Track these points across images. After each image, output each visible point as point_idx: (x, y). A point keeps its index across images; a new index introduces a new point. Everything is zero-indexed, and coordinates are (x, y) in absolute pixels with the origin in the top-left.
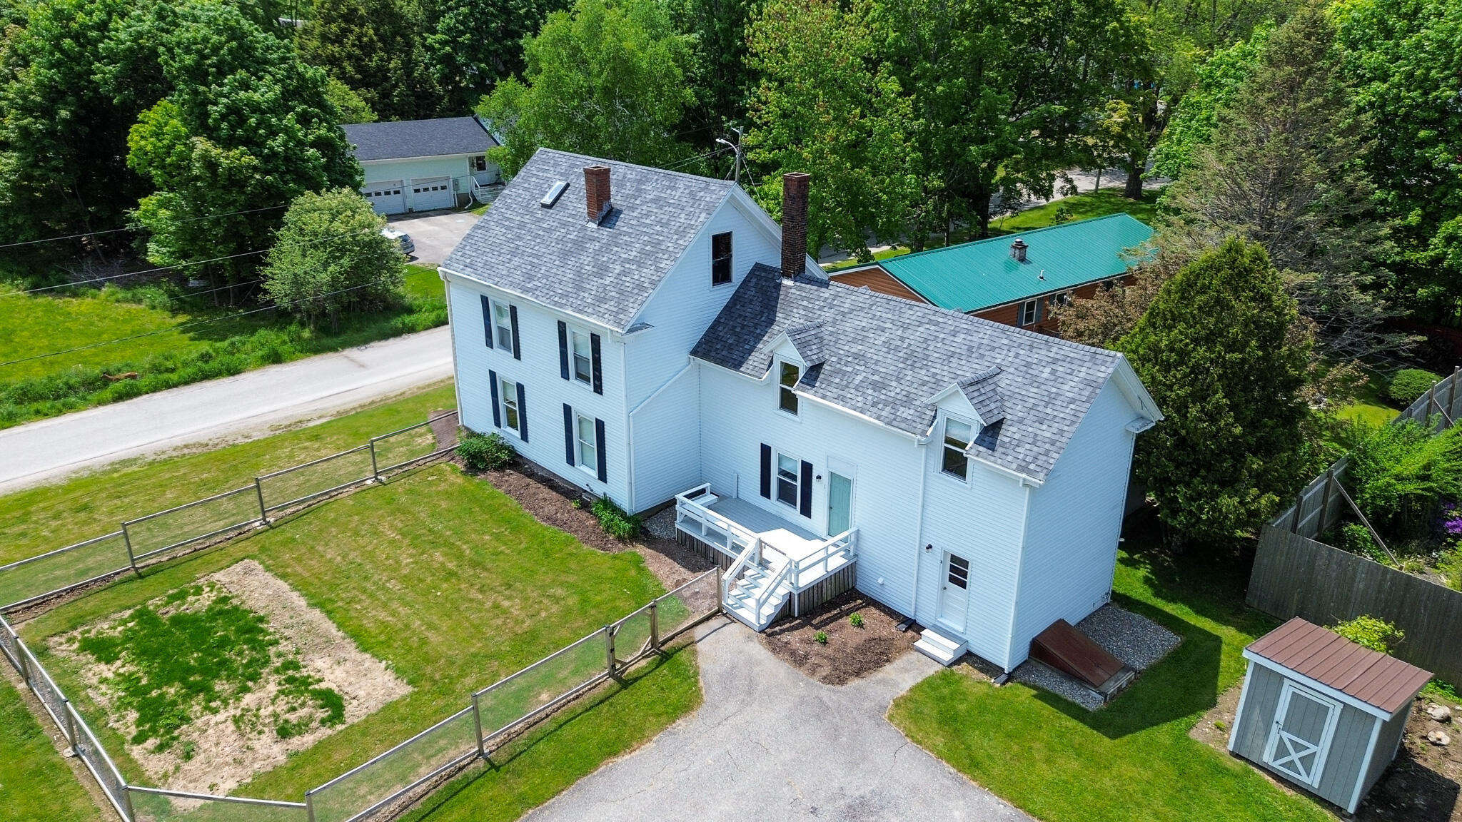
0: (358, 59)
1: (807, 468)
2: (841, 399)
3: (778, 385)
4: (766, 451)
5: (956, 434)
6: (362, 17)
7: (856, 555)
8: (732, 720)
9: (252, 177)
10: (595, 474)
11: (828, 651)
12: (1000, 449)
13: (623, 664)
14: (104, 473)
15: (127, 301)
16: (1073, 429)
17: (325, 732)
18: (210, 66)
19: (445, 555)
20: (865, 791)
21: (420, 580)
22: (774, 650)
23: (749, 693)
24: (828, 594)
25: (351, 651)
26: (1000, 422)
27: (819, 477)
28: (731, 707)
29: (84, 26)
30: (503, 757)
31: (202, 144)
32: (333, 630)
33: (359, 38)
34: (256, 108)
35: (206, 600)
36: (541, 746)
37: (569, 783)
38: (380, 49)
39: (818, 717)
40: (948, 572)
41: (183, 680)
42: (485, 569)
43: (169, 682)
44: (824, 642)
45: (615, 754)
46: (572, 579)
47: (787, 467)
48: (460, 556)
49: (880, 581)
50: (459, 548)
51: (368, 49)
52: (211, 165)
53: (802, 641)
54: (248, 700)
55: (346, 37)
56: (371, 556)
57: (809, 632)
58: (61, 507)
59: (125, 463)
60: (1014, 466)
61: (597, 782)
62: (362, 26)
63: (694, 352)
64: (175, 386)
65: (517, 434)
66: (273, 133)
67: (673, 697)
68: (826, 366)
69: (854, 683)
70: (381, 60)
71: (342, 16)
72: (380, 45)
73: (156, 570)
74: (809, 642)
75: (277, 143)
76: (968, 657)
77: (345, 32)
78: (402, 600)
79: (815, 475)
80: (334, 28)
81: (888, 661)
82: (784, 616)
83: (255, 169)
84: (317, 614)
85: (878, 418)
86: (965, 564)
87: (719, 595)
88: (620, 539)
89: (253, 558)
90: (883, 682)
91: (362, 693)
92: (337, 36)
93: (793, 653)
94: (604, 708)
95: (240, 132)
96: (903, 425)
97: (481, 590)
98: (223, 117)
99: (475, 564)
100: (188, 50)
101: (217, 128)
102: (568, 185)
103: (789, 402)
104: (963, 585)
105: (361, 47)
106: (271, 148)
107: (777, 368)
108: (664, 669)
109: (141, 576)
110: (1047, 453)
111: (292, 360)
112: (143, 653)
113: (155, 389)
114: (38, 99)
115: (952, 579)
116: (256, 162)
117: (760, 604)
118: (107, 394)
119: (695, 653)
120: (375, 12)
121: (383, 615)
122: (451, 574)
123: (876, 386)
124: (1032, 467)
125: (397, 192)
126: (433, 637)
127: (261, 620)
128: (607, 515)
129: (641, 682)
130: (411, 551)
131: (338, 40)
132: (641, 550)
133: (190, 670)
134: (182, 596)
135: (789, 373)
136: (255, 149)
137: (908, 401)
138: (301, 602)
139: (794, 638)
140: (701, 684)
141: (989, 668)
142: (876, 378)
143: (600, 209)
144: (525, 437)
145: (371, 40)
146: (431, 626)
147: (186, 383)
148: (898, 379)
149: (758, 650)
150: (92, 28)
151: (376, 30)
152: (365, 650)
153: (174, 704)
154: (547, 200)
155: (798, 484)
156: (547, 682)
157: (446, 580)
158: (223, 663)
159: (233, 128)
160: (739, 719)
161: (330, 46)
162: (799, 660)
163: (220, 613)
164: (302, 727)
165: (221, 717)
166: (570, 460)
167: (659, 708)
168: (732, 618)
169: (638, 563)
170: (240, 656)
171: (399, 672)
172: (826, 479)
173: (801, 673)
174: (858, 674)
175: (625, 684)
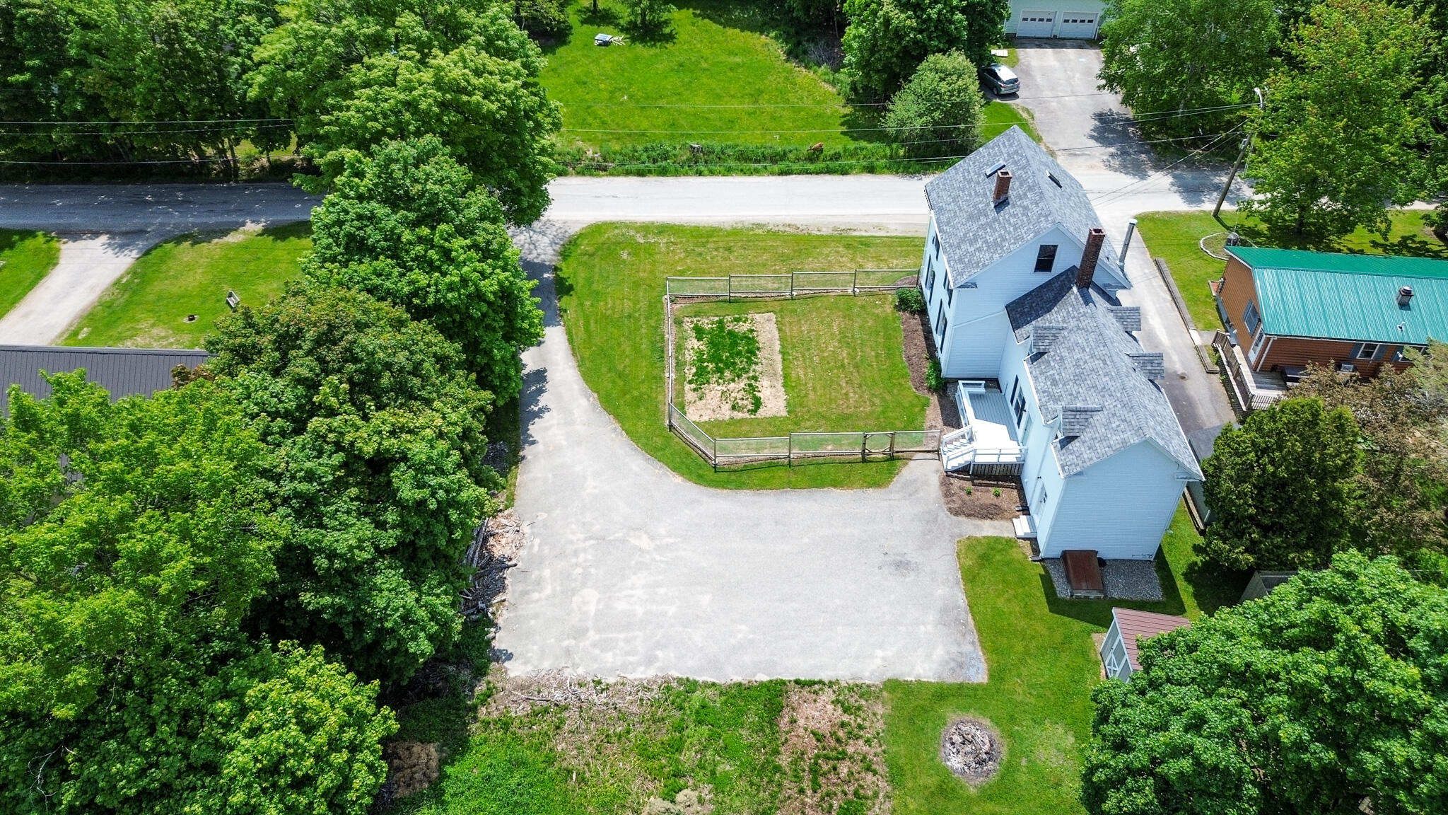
1: (1025, 401)
2: (1036, 378)
4: (1017, 380)
7: (1024, 461)
8: (892, 502)
9: (908, 35)
10: (941, 341)
11: (967, 498)
12: (1064, 451)
13: (869, 452)
14: (748, 229)
17: (747, 415)
19: (848, 354)
20: (913, 561)
21: (828, 363)
22: (942, 483)
23: (911, 495)
24: (996, 472)
25: (779, 385)
26: (1076, 437)
28: (897, 496)
30: (796, 463)
32: (779, 367)
35: (744, 327)
36: (811, 467)
37: (809, 487)
39: (927, 522)
41: (717, 364)
42: (858, 371)
43: (712, 362)
44: (969, 493)
45: (835, 487)
46: (888, 397)
47: (1020, 394)
48: (853, 358)
49: (1026, 480)
50: (856, 353)
53: (959, 486)
54: (732, 385)
56: (818, 337)
57: (968, 485)
58: (721, 244)
59: (759, 226)
60: (1061, 463)
61: (819, 493)
63: (1006, 307)
64: (811, 173)
65: (929, 298)
67: (878, 478)
68: (1046, 356)
69: (963, 519)
73: (736, 301)
74: (962, 489)
76: (1031, 539)
78: (814, 369)
79: (1025, 406)
81: (991, 518)
82: (963, 471)
84: (779, 358)
85: (1039, 400)
87: (941, 443)
88: (929, 389)
89: (775, 313)
90: (976, 526)
91: (769, 406)
93: (949, 489)
94: (848, 465)
96: (1044, 411)
97: (847, 382)
99: (857, 367)
102: (1004, 166)
108: (885, 465)
109: (730, 302)
111: (879, 173)
112: (712, 343)
117: (950, 459)
118: (776, 168)
119: (906, 464)
121: (801, 373)
122: (843, 366)
124: (1066, 468)
126: (811, 393)
127: (758, 349)
128: (930, 372)
129: (871, 464)
130: (837, 344)
132: (934, 399)
133: (721, 361)
134: (738, 320)
137: (1057, 399)
138: (778, 348)
139: (957, 483)
140: (895, 479)
141: (1036, 550)
142: (1057, 377)
144: (930, 301)
146: (814, 389)
148: (1064, 384)
149: (935, 480)
152: (784, 386)
153: (708, 373)
154: (989, 171)
156: (836, 441)
157: (838, 368)
158: (734, 363)
160: (895, 503)
162: (948, 494)
163: (746, 337)
164: (740, 409)
165: (719, 388)
166: (937, 325)
167: (868, 479)
168: (939, 458)
169: (926, 404)
170: (740, 363)
171: (788, 405)
172: (1027, 411)
173: (943, 500)
174: (969, 516)
175: (864, 460)
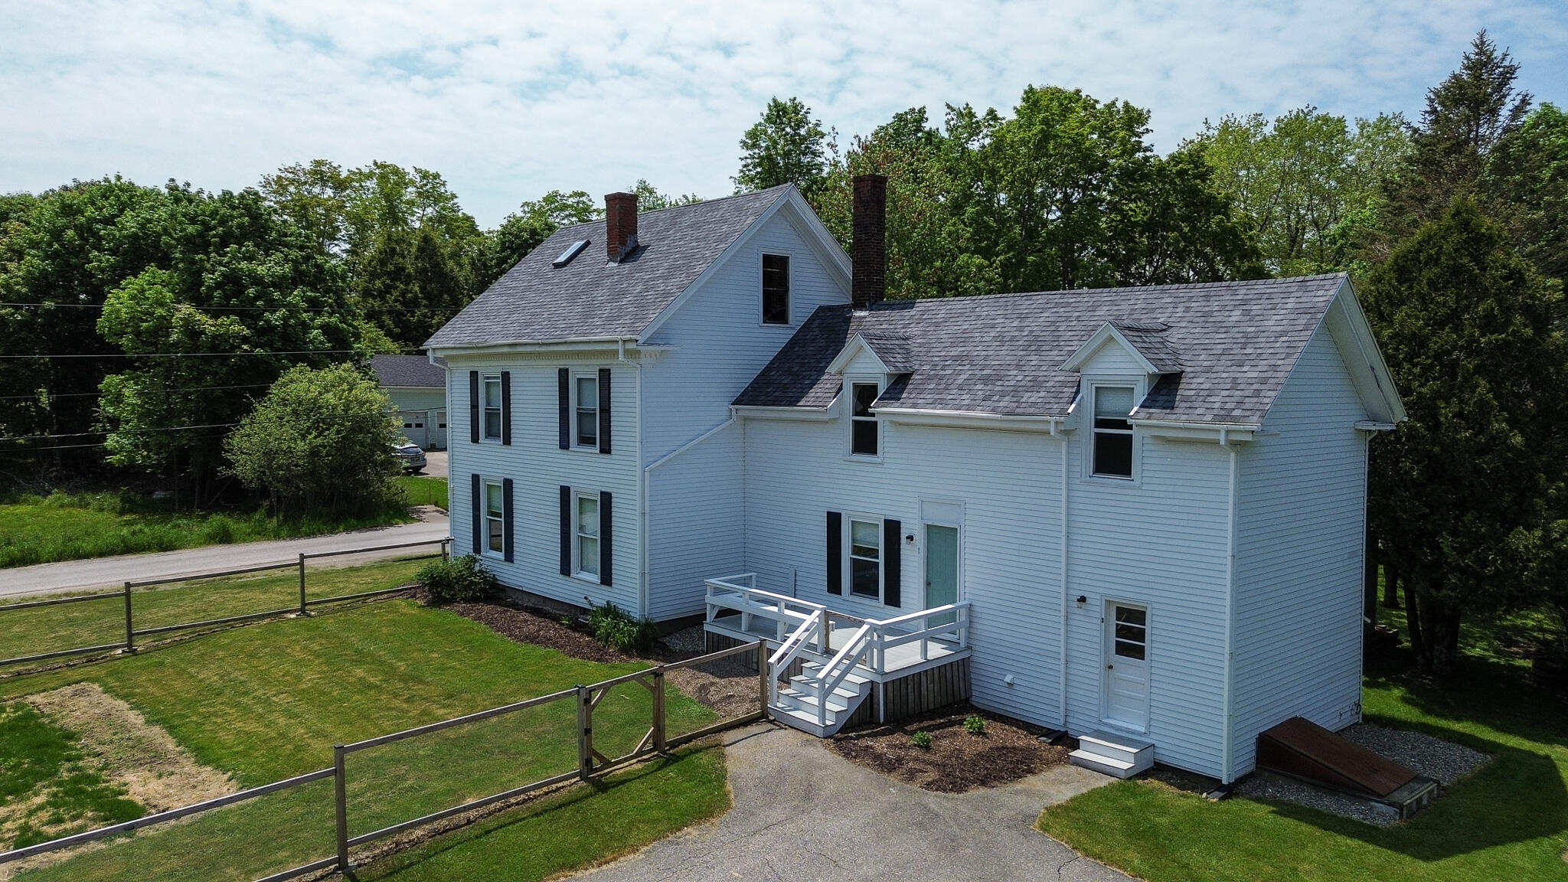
0: (400, 314)
1: (893, 528)
2: (938, 402)
3: (849, 418)
4: (834, 521)
5: (1113, 405)
6: (409, 274)
7: (969, 648)
8: (778, 830)
9: (239, 347)
10: (596, 578)
11: (935, 757)
12: (1181, 405)
13: (608, 764)
15: (72, 505)
16: (1291, 360)
18: (214, 236)
19: (369, 671)
21: (323, 694)
22: (847, 755)
23: (808, 796)
24: (930, 698)
26: (1178, 376)
27: (910, 538)
28: (777, 813)
29: (91, 220)
31: (185, 309)
32: (171, 744)
33: (403, 294)
34: (257, 281)
38: (425, 306)
39: (921, 825)
40: (1113, 639)
42: (422, 682)
44: (926, 747)
45: (573, 867)
47: (866, 539)
48: (390, 672)
49: (1008, 678)
50: (391, 666)
51: (411, 304)
52: (192, 331)
53: (889, 746)
55: (390, 293)
56: (262, 674)
57: (902, 739)
60: (1209, 418)
62: (407, 284)
63: (738, 402)
65: (501, 555)
66: (272, 306)
67: (682, 802)
68: (915, 376)
69: (977, 793)
70: (425, 316)
71: (389, 274)
72: (425, 302)
74: (902, 746)
75: (276, 318)
76: (1159, 770)
77: (388, 289)
78: (289, 714)
79: (903, 536)
80: (378, 284)
81: (1031, 771)
82: (863, 719)
83: (245, 340)
84: (154, 730)
85: (994, 410)
86: (1139, 616)
87: (763, 698)
88: (624, 651)
89: (95, 681)
90: (1029, 793)
92: (379, 291)
93: (877, 757)
94: (568, 813)
95: (234, 301)
96: (1031, 410)
97: (407, 701)
98: (219, 285)
99: (405, 679)
100: (193, 221)
101: (209, 296)
102: (588, 243)
103: (865, 440)
104: (1139, 653)
105: (404, 304)
106: (268, 322)
107: (848, 393)
108: (671, 772)
110: (1257, 393)
111: (245, 541)
113: (60, 557)
114: (24, 290)
115: (1122, 649)
116: (246, 332)
117: (826, 693)
119: (722, 756)
120: (424, 270)
121: (251, 727)
122: (371, 687)
123: (986, 380)
124: (1237, 413)
125: (419, 425)
127: (71, 736)
128: (605, 622)
129: (632, 785)
130: (323, 668)
131: (382, 295)
135: (865, 394)
136: (249, 321)
137: (1036, 384)
138: (138, 720)
139: (881, 745)
140: (729, 787)
141: (1193, 784)
142: (986, 372)
143: (623, 243)
144: (509, 557)
145: (416, 296)
146: (318, 734)
147: (102, 554)
148: (1018, 367)
149: (824, 757)
150: (100, 221)
151: (423, 289)
152: (206, 763)
154: (562, 259)
155: (881, 561)
156: (476, 786)
157: (360, 692)
159: (227, 297)
160: (790, 828)
161: (371, 300)
162: (887, 766)
166: (565, 570)
167: (655, 814)
168: (781, 722)
169: (653, 674)
171: (242, 779)
172: (920, 539)
173: (892, 778)
174: (983, 783)
175: (602, 787)
